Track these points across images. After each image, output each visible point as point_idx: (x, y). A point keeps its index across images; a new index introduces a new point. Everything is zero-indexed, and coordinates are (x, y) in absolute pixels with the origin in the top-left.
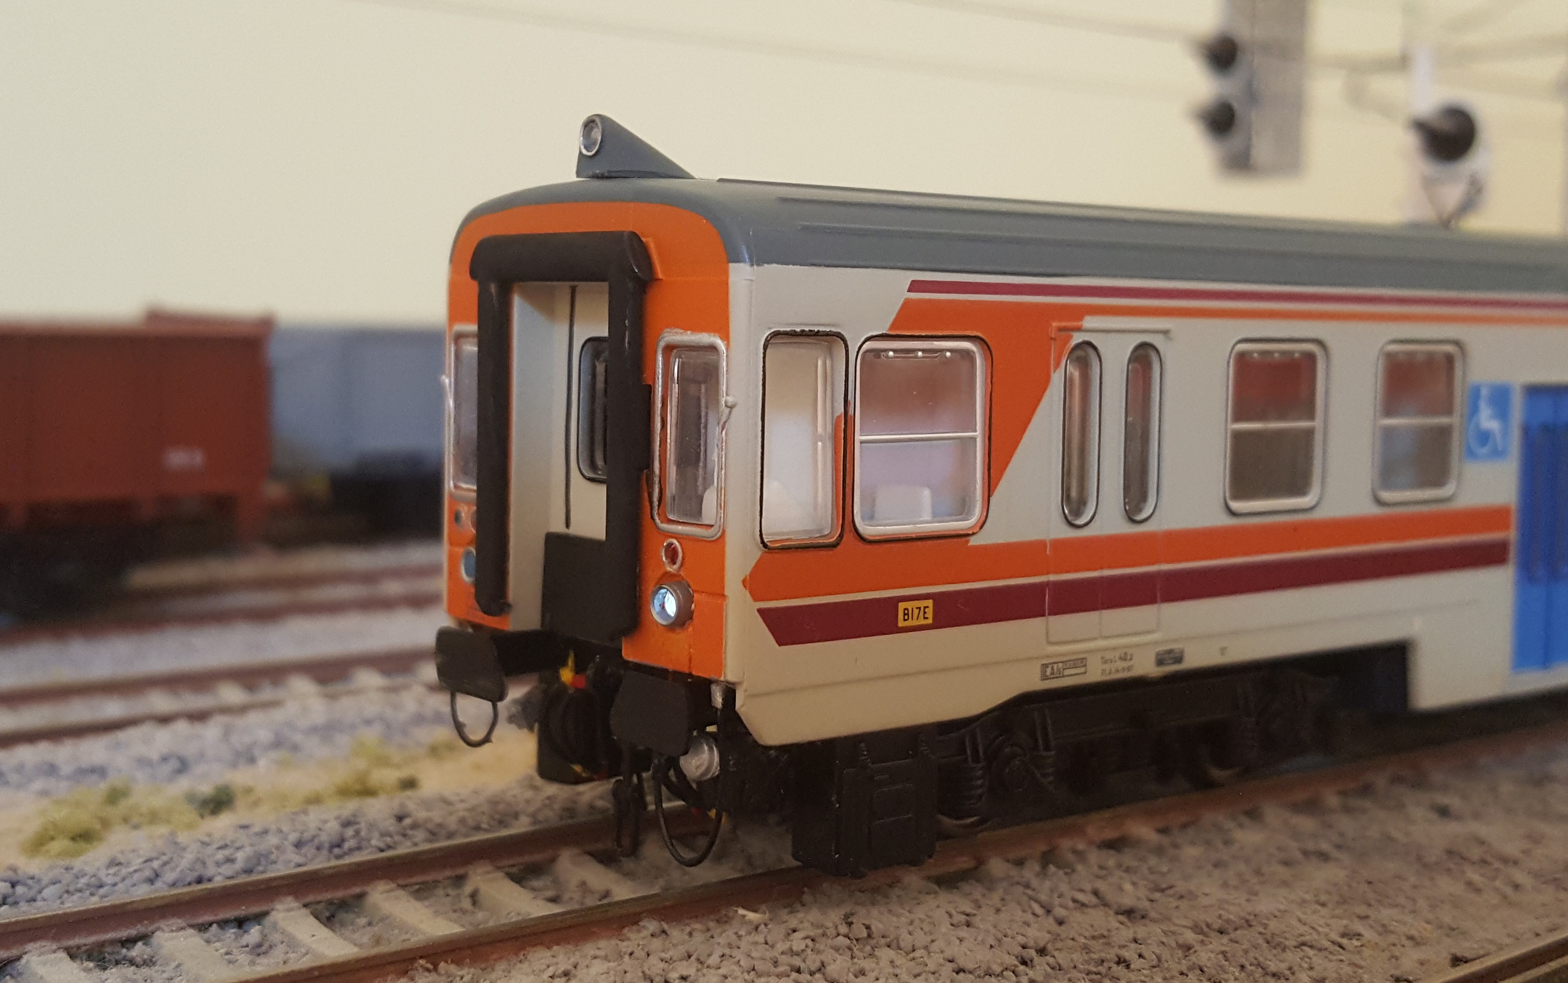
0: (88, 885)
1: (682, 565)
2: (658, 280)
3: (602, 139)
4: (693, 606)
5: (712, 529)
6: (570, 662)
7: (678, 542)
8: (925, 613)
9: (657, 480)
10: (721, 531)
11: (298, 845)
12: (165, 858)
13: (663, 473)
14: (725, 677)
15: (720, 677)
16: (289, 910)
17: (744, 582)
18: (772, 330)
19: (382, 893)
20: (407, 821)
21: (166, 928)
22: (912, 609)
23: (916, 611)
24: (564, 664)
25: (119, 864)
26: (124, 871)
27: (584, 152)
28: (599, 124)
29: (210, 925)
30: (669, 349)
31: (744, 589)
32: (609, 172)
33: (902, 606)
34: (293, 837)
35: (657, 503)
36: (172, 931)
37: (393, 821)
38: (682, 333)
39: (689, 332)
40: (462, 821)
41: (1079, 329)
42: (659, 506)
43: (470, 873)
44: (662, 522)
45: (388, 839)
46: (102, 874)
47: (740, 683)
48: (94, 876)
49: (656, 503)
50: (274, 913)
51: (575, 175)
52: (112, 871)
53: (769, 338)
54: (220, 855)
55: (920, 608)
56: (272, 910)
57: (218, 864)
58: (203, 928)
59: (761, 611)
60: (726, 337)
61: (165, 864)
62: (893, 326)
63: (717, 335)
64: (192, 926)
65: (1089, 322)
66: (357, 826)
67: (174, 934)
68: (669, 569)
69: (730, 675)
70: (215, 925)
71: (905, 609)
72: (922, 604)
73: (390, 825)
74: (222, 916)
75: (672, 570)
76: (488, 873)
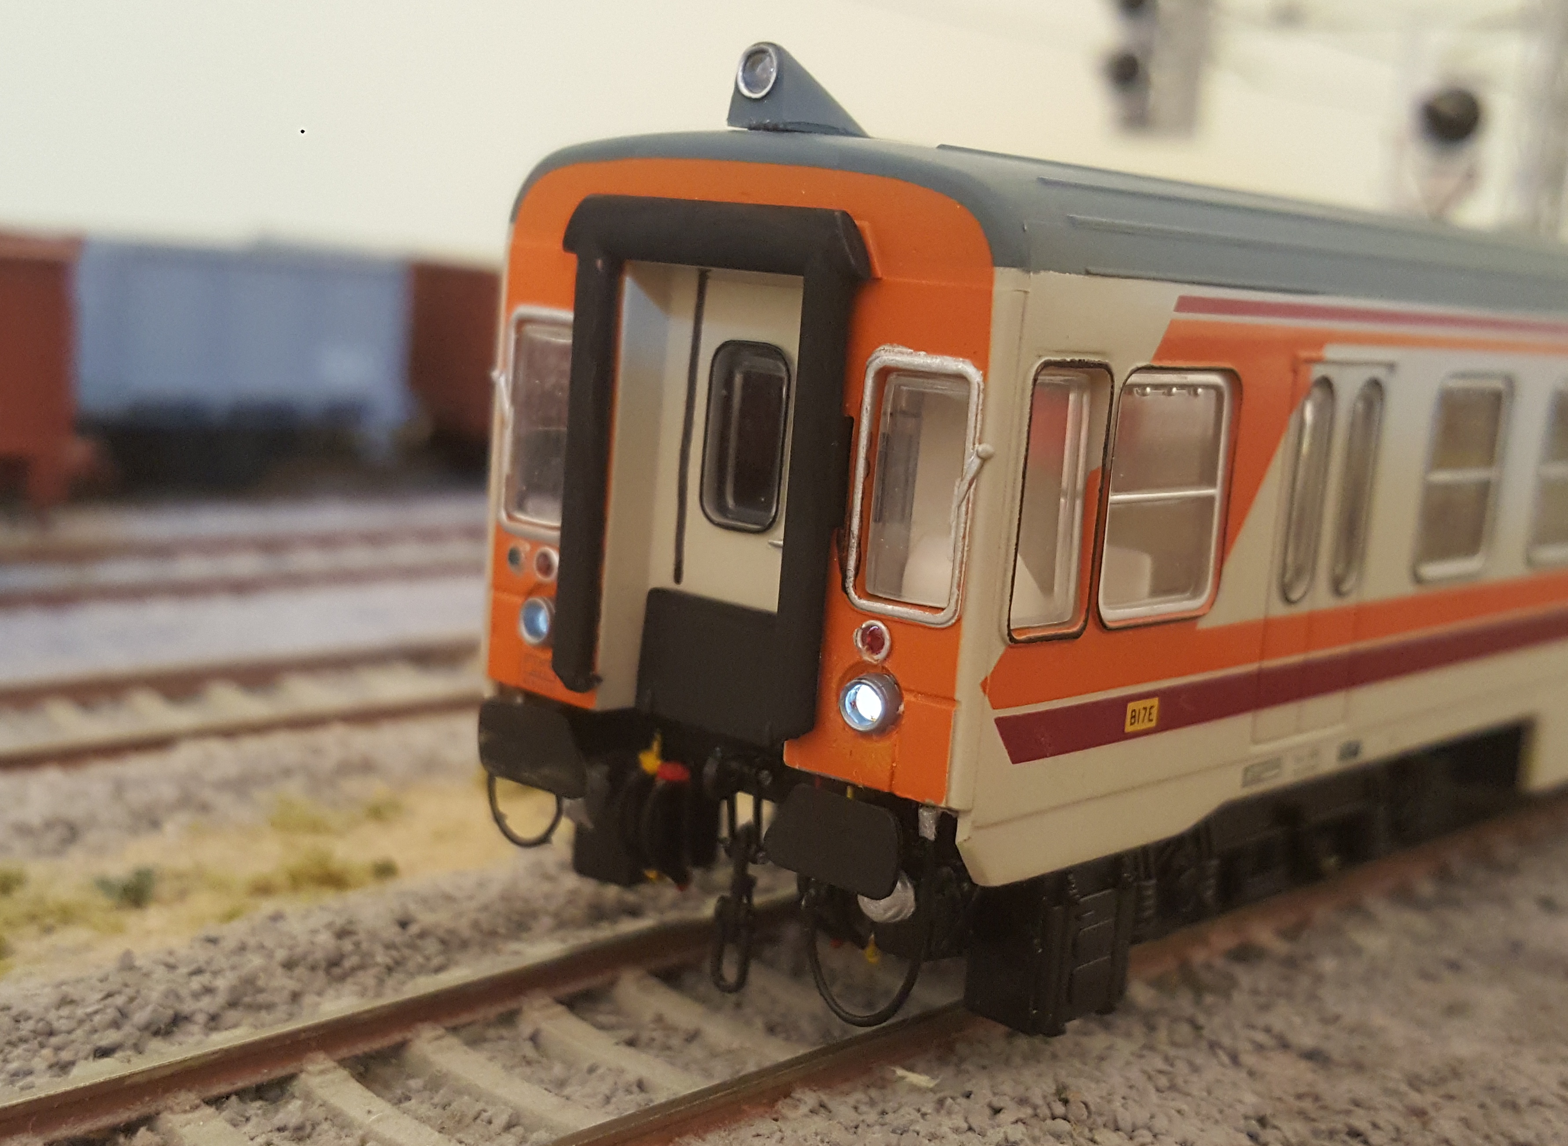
0: (35, 1033)
1: (888, 655)
2: (879, 280)
3: (777, 78)
4: (902, 708)
5: (942, 614)
6: (656, 746)
7: (885, 625)
8: (1150, 714)
9: (854, 542)
10: (956, 618)
11: (289, 965)
12: (130, 992)
13: (864, 535)
14: (947, 802)
15: (941, 801)
16: (322, 1072)
17: (984, 685)
18: (1043, 360)
19: (429, 1042)
20: (414, 929)
21: (176, 1108)
22: (1139, 710)
23: (1143, 712)
24: (647, 746)
25: (72, 1002)
26: (80, 1012)
27: (745, 92)
28: (773, 55)
29: (228, 1097)
30: (884, 373)
31: (982, 694)
32: (785, 124)
33: (1131, 706)
34: (281, 954)
35: (854, 572)
36: (185, 1112)
37: (396, 929)
38: (912, 353)
39: (922, 353)
40: (475, 925)
41: (1320, 361)
42: (856, 575)
43: (525, 1008)
44: (860, 597)
45: (394, 953)
46: (52, 1015)
47: (967, 812)
48: (41, 1019)
49: (851, 573)
50: (303, 1076)
51: (725, 123)
52: (65, 1011)
53: (1039, 370)
54: (196, 983)
55: (1145, 709)
56: (301, 1071)
57: (196, 996)
58: (217, 1102)
59: (999, 722)
60: (982, 364)
61: (132, 1000)
62: (1158, 356)
63: (967, 361)
64: (209, 1102)
65: (1332, 352)
66: (355, 938)
67: (190, 1116)
68: (867, 658)
69: (954, 800)
70: (234, 1098)
71: (1134, 711)
72: (1148, 703)
73: (392, 933)
74: (240, 1084)
75: (872, 661)
76: (546, 1006)
